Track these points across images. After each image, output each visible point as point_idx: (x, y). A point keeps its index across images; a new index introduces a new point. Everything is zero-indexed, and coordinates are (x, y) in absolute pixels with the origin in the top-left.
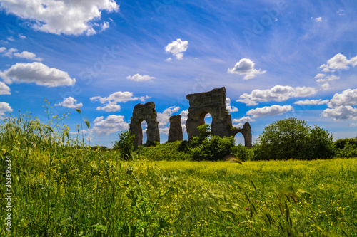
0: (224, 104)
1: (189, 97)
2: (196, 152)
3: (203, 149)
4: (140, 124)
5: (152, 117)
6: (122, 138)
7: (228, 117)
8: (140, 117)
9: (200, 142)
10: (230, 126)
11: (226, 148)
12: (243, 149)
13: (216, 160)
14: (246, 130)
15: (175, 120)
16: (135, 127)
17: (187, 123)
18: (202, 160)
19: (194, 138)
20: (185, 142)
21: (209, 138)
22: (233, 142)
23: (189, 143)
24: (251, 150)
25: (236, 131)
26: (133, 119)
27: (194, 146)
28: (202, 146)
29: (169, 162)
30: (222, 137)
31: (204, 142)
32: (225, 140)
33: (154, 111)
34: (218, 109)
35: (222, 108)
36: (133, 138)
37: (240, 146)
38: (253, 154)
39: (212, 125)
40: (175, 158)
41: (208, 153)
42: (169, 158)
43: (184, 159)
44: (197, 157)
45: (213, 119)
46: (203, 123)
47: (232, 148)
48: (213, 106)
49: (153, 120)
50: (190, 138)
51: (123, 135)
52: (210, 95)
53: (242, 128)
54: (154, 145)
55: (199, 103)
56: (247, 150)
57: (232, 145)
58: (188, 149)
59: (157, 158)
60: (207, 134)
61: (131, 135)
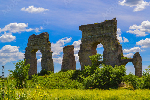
0: (116, 34)
1: (82, 28)
2: (89, 81)
3: (96, 78)
4: (35, 54)
5: (46, 47)
6: (17, 68)
7: (119, 47)
8: (35, 47)
9: (92, 72)
10: (121, 56)
11: (117, 77)
12: (133, 78)
13: (108, 89)
14: (136, 59)
15: (68, 50)
16: (30, 56)
17: (80, 53)
18: (94, 88)
19: (87, 67)
20: (78, 71)
21: (101, 68)
22: (124, 71)
23: (81, 72)
24: (141, 79)
25: (127, 61)
26: (27, 50)
27: (86, 75)
28: (94, 75)
29: (62, 90)
30: (114, 67)
31: (96, 71)
32: (117, 69)
33: (48, 41)
34: (109, 40)
35: (113, 39)
36: (28, 67)
37: (130, 75)
38: (143, 82)
39: (104, 55)
40: (68, 87)
41: (100, 82)
42: (62, 87)
43: (77, 88)
44: (90, 86)
45: (105, 49)
46: (95, 53)
47: (123, 77)
48: (104, 37)
49: (48, 50)
50: (83, 67)
51: (19, 64)
52: (101, 25)
53: (132, 58)
54: (48, 74)
55: (91, 34)
56: (137, 79)
57: (123, 74)
58: (80, 78)
59: (52, 87)
60: (98, 64)
61: (26, 64)
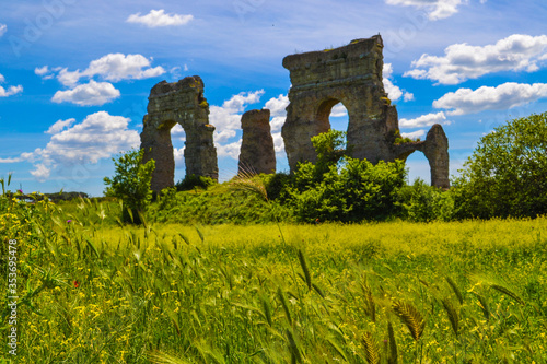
0: (380, 78)
1: (289, 61)
2: (309, 202)
3: (327, 194)
4: (169, 135)
5: (197, 116)
6: (121, 170)
7: (389, 112)
8: (168, 117)
9: (318, 178)
10: (393, 134)
11: (383, 190)
12: (425, 192)
13: (358, 221)
14: (435, 144)
15: (255, 123)
16: (155, 141)
17: (287, 130)
18: (322, 221)
19: (303, 166)
20: (280, 176)
21: (342, 168)
22: (401, 173)
23: (290, 178)
24: (447, 194)
25: (409, 148)
26: (148, 122)
27: (302, 186)
28: (322, 187)
29: (239, 228)
30: (375, 163)
31: (327, 175)
32: (382, 170)
33: (201, 100)
34: (363, 93)
35: (373, 90)
36: (149, 169)
37: (418, 184)
38: (451, 204)
39: (349, 134)
40: (255, 218)
41: (339, 205)
42: (239, 218)
43: (279, 220)
44: (310, 215)
45: (351, 117)
46: (326, 128)
47: (399, 192)
48: (350, 85)
49: (200, 121)
50: (294, 165)
51: (126, 160)
52: (342, 55)
53: (423, 139)
54: (204, 186)
55: (314, 77)
56: (435, 195)
57: (399, 183)
58: (287, 195)
59: (210, 219)
60: (335, 158)
61: (144, 161)
